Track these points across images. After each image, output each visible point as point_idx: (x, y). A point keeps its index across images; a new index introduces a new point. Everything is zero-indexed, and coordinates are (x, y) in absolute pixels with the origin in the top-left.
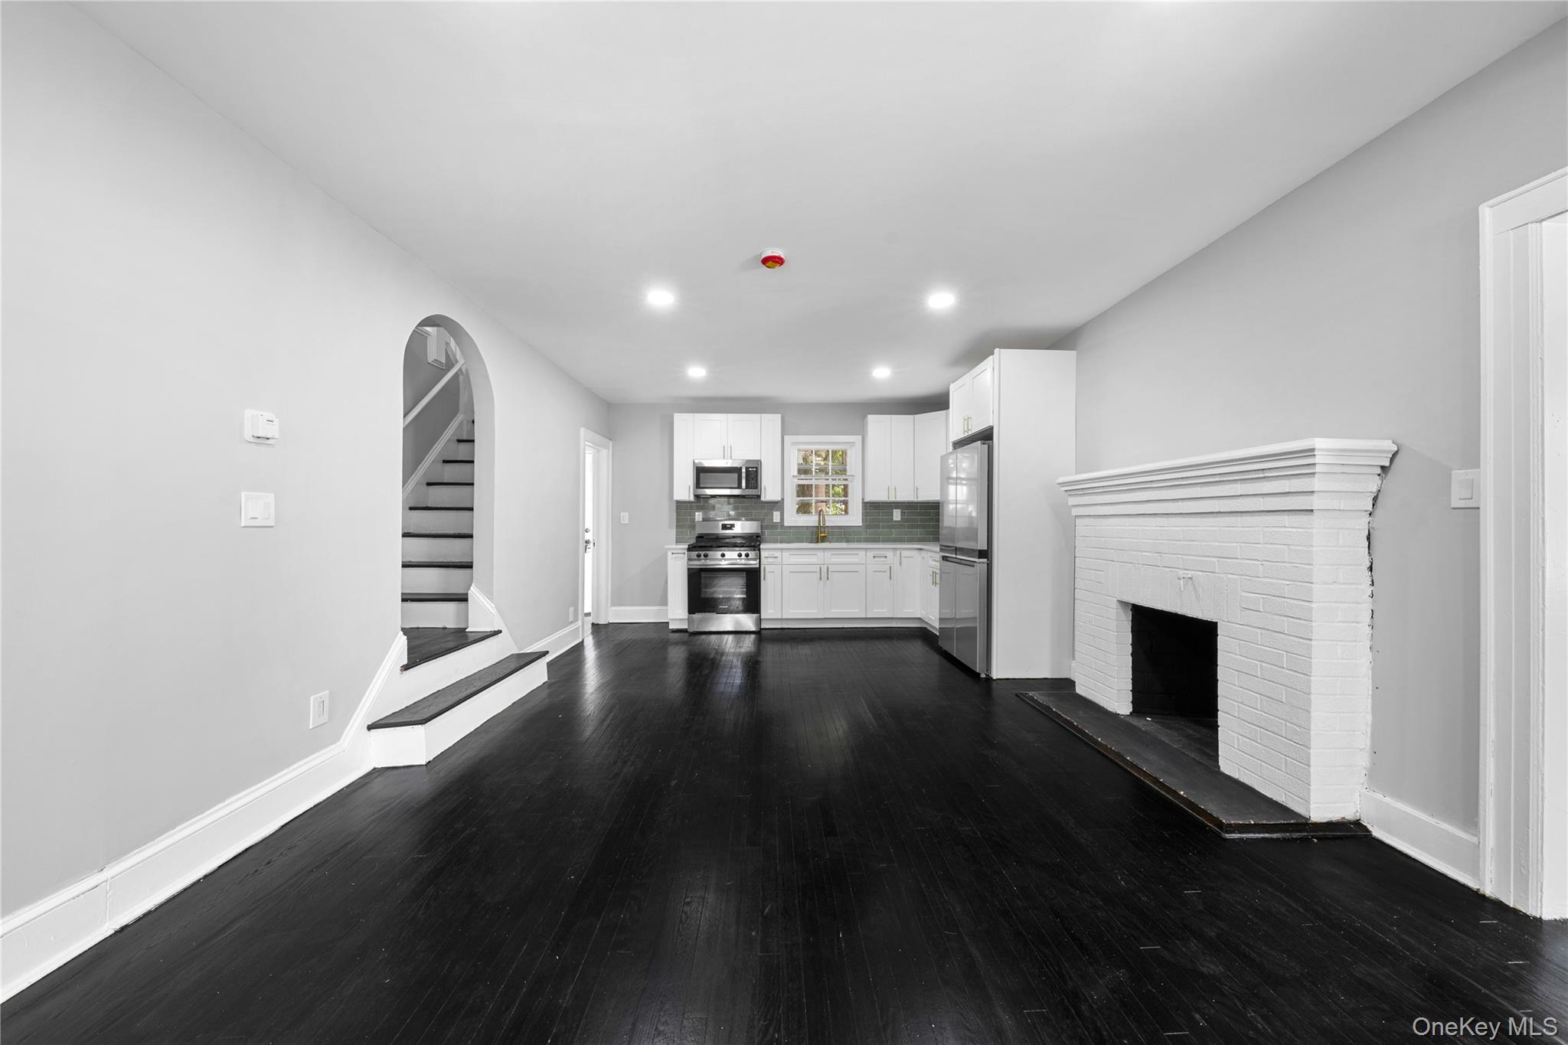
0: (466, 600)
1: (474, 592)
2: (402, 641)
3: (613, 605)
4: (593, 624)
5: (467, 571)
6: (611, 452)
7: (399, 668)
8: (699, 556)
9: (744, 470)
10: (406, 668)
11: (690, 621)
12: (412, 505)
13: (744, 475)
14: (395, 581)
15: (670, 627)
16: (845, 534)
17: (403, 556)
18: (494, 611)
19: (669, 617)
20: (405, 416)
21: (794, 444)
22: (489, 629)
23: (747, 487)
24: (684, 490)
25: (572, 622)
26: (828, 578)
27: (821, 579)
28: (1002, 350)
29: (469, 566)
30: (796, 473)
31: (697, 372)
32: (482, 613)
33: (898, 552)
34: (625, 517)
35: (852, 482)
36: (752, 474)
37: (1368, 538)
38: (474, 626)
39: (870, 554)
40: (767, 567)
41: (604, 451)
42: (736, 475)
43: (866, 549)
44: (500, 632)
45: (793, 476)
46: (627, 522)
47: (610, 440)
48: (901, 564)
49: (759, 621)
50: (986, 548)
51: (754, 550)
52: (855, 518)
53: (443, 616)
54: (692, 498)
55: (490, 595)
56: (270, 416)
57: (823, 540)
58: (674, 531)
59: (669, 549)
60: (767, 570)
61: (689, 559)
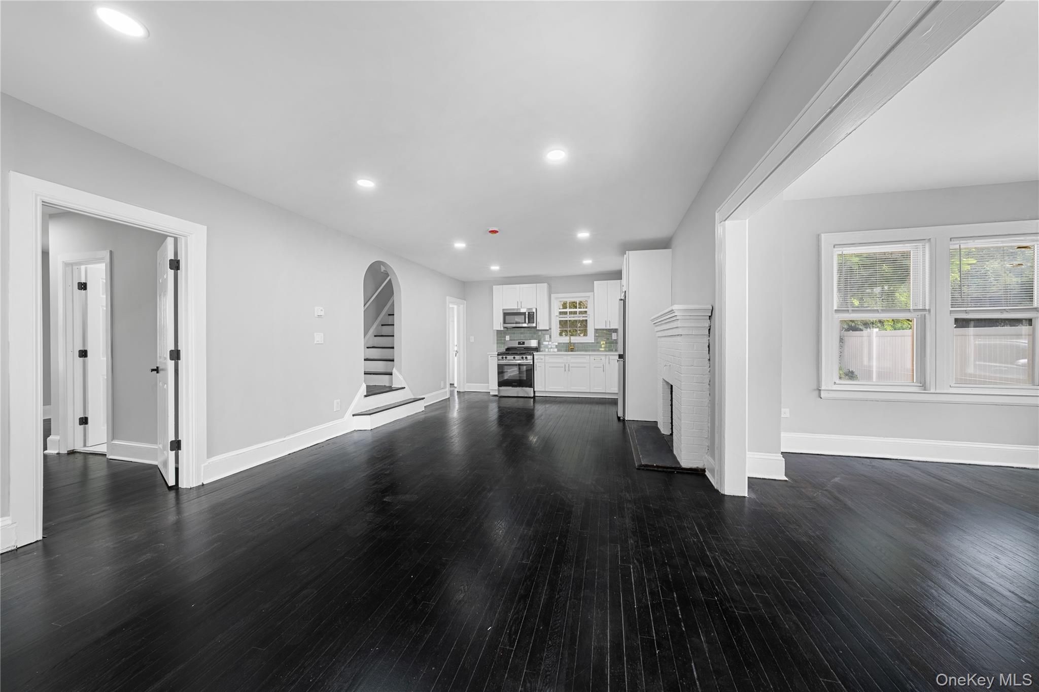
0: (392, 374)
1: (395, 371)
2: (364, 387)
3: (467, 382)
4: (457, 391)
5: (392, 362)
6: (465, 306)
7: (363, 396)
8: (503, 358)
9: (527, 313)
10: (366, 396)
11: (499, 391)
12: (375, 335)
13: (527, 316)
14: (362, 366)
15: (491, 394)
16: (585, 347)
17: (364, 356)
18: (402, 379)
19: (490, 388)
20: (364, 306)
21: (557, 298)
22: (400, 386)
23: (529, 322)
24: (498, 325)
25: (442, 389)
26: (569, 370)
27: (565, 370)
28: (630, 252)
29: (393, 360)
30: (558, 314)
31: (495, 268)
32: (398, 379)
33: (608, 357)
34: (472, 339)
35: (589, 318)
36: (531, 317)
37: (709, 347)
38: (394, 386)
39: (592, 358)
40: (537, 364)
41: (462, 306)
42: (523, 316)
43: (590, 355)
44: (404, 388)
45: (557, 316)
46: (473, 341)
47: (465, 300)
48: (609, 363)
49: (534, 392)
50: (622, 353)
51: (531, 355)
52: (590, 338)
53: (383, 381)
54: (502, 329)
55: (400, 372)
56: (321, 308)
57: (572, 350)
58: (495, 345)
59: (489, 354)
60: (537, 366)
61: (498, 360)
